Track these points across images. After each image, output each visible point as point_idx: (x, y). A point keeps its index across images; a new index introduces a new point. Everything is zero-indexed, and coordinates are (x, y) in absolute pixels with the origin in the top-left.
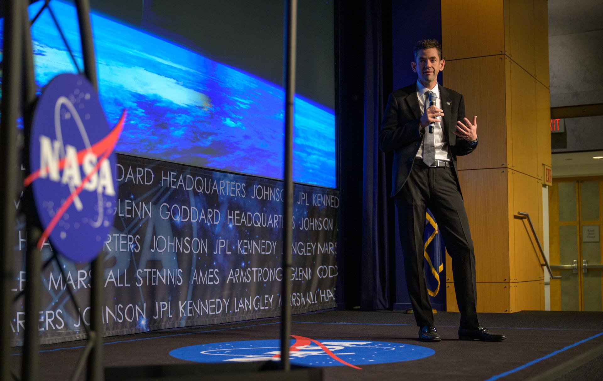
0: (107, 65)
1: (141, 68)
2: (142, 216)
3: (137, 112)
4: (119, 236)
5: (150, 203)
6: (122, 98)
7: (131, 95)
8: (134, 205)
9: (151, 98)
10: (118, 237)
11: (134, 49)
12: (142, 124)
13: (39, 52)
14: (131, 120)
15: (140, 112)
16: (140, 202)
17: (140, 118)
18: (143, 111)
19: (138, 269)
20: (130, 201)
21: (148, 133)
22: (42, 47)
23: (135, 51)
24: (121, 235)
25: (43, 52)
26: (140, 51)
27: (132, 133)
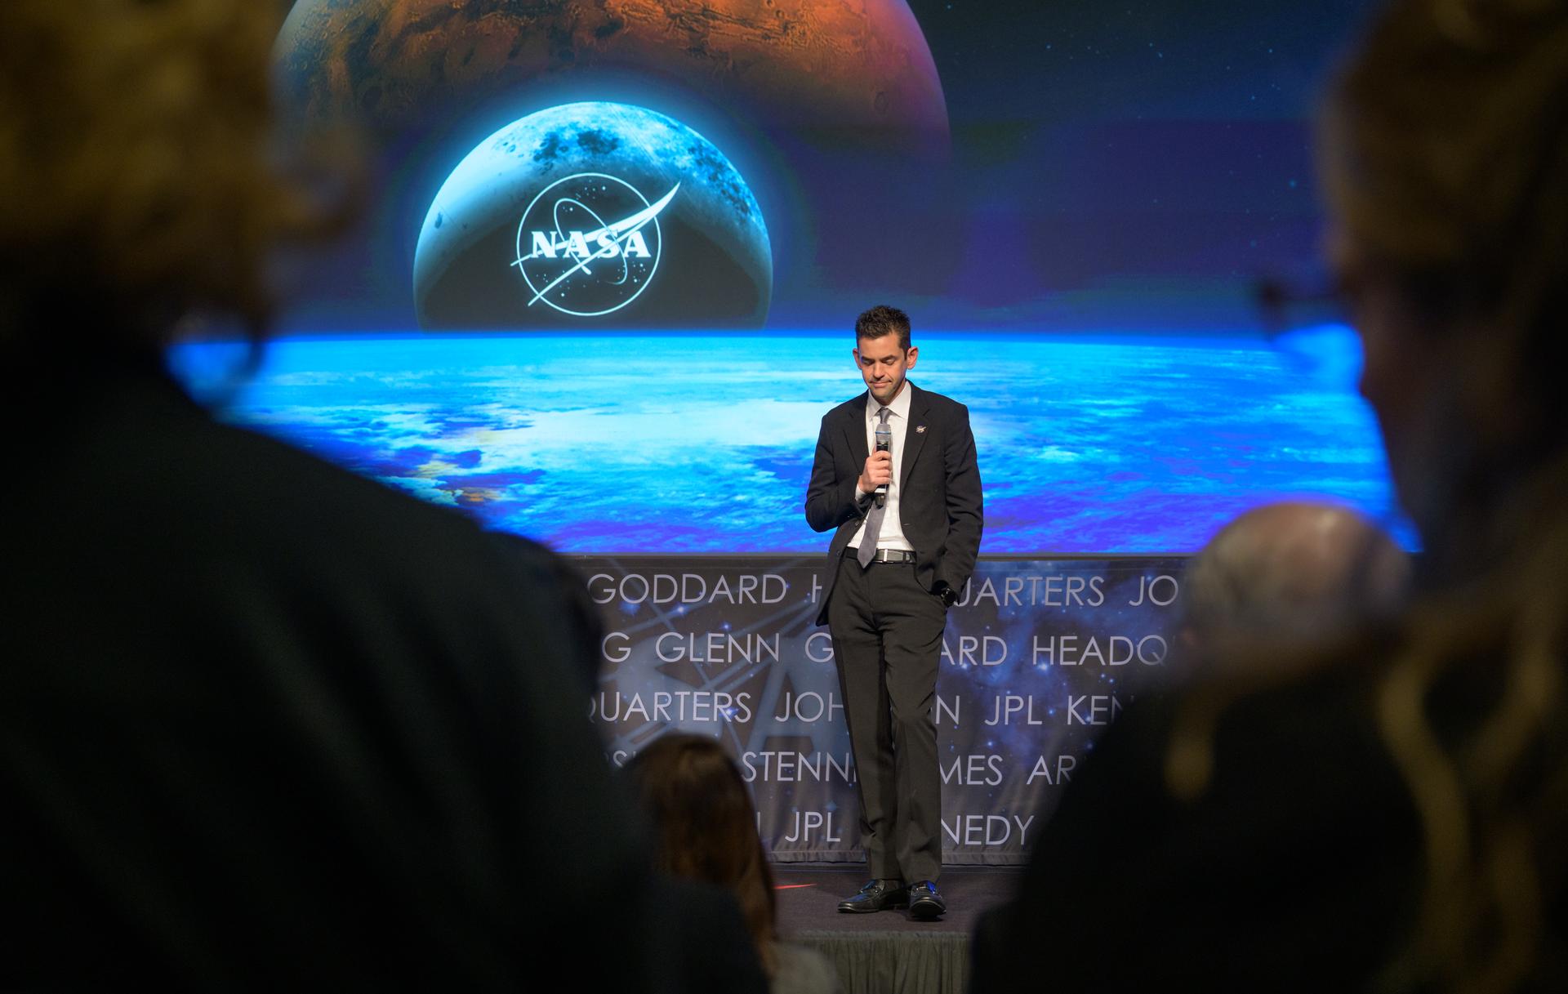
0: (674, 412)
1: (765, 400)
2: (754, 659)
3: (753, 479)
4: (692, 695)
5: (777, 635)
6: (712, 461)
7: (738, 451)
8: (731, 640)
9: (791, 448)
10: (689, 699)
11: (745, 371)
12: (765, 498)
13: (521, 424)
14: (736, 494)
15: (763, 476)
16: (749, 636)
17: (761, 487)
18: (772, 474)
19: (745, 750)
20: (722, 635)
21: (784, 511)
22: (527, 415)
23: (749, 374)
24: (696, 694)
25: (529, 421)
26: (761, 371)
27: (737, 517)
